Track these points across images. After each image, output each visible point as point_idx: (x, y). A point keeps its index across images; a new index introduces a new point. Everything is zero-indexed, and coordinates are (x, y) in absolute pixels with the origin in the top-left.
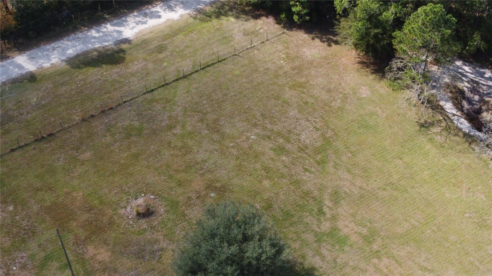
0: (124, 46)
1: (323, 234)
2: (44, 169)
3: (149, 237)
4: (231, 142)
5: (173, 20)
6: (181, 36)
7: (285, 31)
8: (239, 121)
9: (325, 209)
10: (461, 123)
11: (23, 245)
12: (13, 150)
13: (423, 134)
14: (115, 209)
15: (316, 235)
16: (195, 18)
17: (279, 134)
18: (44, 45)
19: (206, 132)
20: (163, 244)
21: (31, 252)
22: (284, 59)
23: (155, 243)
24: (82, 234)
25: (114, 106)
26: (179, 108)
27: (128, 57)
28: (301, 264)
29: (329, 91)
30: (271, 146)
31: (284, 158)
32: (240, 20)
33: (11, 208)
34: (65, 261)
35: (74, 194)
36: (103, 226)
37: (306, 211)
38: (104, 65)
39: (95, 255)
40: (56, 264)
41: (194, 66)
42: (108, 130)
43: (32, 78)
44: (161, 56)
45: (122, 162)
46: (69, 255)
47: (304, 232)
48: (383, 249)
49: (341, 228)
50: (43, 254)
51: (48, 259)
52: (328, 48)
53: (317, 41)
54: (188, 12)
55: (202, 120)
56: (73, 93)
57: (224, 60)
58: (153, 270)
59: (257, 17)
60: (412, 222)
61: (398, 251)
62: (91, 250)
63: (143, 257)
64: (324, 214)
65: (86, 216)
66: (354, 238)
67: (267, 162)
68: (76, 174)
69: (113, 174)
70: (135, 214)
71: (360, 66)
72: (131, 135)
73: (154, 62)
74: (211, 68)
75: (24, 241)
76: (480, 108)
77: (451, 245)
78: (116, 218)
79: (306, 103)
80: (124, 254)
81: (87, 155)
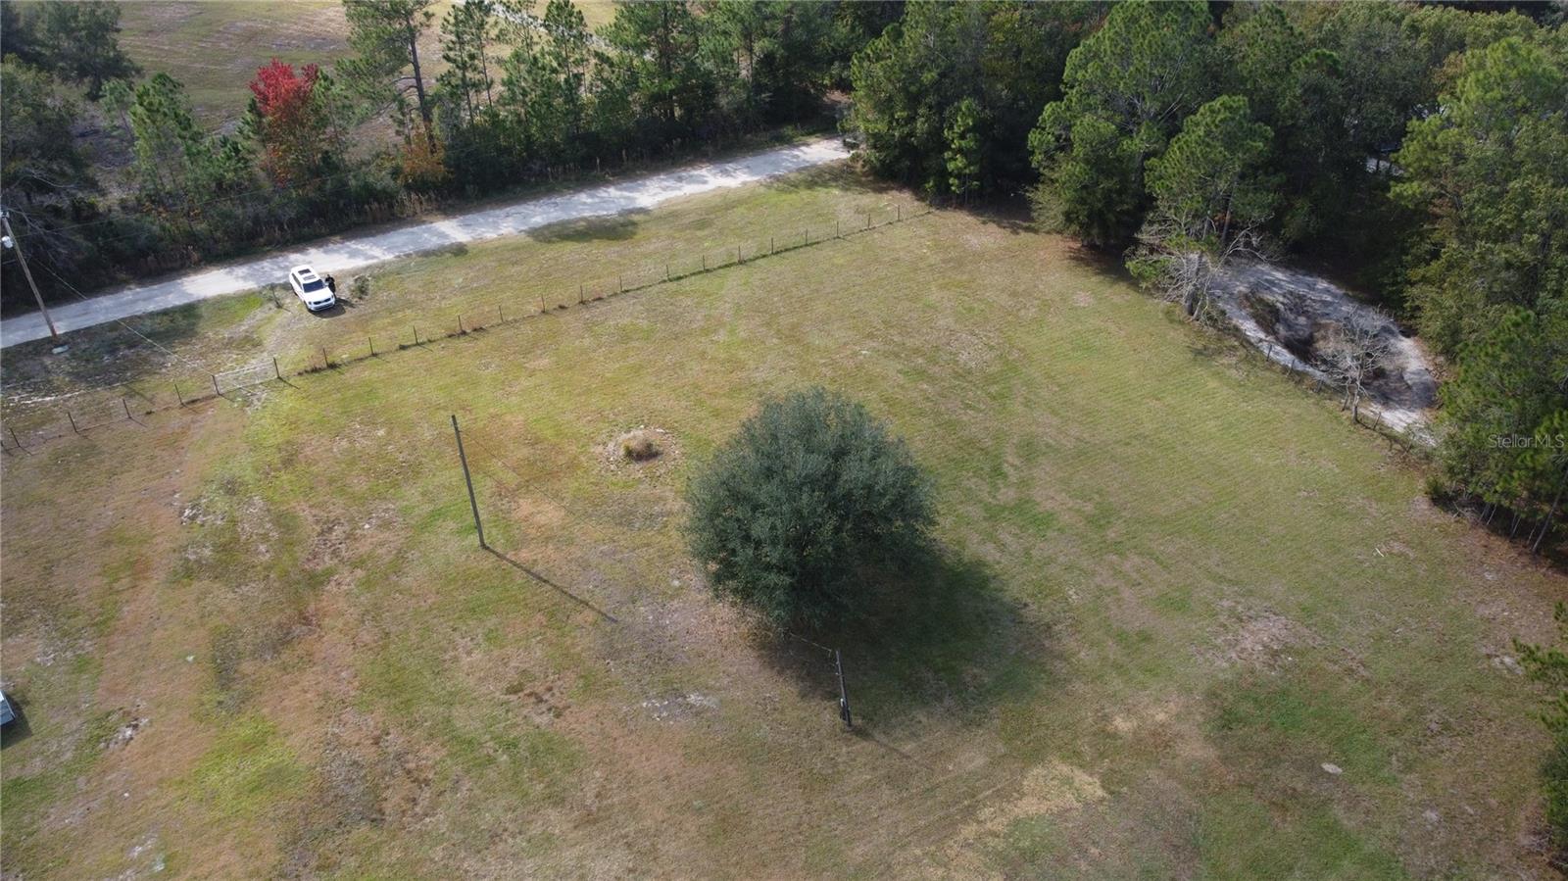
0: (635, 218)
1: (1004, 508)
2: (455, 379)
3: (647, 492)
4: (821, 358)
5: (729, 190)
6: (741, 210)
7: (933, 210)
8: (839, 328)
9: (1006, 468)
10: (1277, 353)
11: (392, 490)
12: (403, 348)
13: (1201, 366)
14: (583, 446)
15: (987, 508)
16: (769, 187)
17: (917, 351)
18: (492, 209)
19: (775, 341)
21: (405, 503)
22: (928, 247)
23: (656, 503)
24: (512, 479)
25: (605, 295)
26: (727, 305)
27: (640, 234)
28: (957, 553)
29: (1014, 294)
30: (900, 367)
31: (925, 386)
32: (849, 193)
33: (381, 433)
34: (472, 521)
35: (508, 418)
36: (555, 469)
37: (968, 471)
38: (596, 241)
39: (532, 514)
40: (452, 525)
41: (759, 249)
42: (589, 329)
43: (460, 250)
44: (699, 233)
45: (608, 375)
46: (481, 512)
47: (962, 502)
48: (1129, 539)
49: (1039, 500)
50: (428, 508)
51: (436, 515)
52: (1013, 237)
53: (992, 227)
54: (756, 178)
55: (768, 324)
56: (531, 275)
57: (818, 243)
58: (648, 545)
59: (881, 190)
60: (1188, 499)
61: (1161, 544)
62: (525, 506)
63: (630, 524)
64: (1005, 476)
65: (525, 452)
66: (1066, 518)
67: (890, 391)
68: (516, 389)
69: (588, 391)
70: (622, 452)
71: (1073, 263)
72: (631, 338)
73: (687, 240)
74: (792, 253)
75: (395, 485)
76: (1311, 336)
77: (1272, 540)
78: (583, 459)
79: (971, 309)
80: (591, 516)
81: (544, 362)
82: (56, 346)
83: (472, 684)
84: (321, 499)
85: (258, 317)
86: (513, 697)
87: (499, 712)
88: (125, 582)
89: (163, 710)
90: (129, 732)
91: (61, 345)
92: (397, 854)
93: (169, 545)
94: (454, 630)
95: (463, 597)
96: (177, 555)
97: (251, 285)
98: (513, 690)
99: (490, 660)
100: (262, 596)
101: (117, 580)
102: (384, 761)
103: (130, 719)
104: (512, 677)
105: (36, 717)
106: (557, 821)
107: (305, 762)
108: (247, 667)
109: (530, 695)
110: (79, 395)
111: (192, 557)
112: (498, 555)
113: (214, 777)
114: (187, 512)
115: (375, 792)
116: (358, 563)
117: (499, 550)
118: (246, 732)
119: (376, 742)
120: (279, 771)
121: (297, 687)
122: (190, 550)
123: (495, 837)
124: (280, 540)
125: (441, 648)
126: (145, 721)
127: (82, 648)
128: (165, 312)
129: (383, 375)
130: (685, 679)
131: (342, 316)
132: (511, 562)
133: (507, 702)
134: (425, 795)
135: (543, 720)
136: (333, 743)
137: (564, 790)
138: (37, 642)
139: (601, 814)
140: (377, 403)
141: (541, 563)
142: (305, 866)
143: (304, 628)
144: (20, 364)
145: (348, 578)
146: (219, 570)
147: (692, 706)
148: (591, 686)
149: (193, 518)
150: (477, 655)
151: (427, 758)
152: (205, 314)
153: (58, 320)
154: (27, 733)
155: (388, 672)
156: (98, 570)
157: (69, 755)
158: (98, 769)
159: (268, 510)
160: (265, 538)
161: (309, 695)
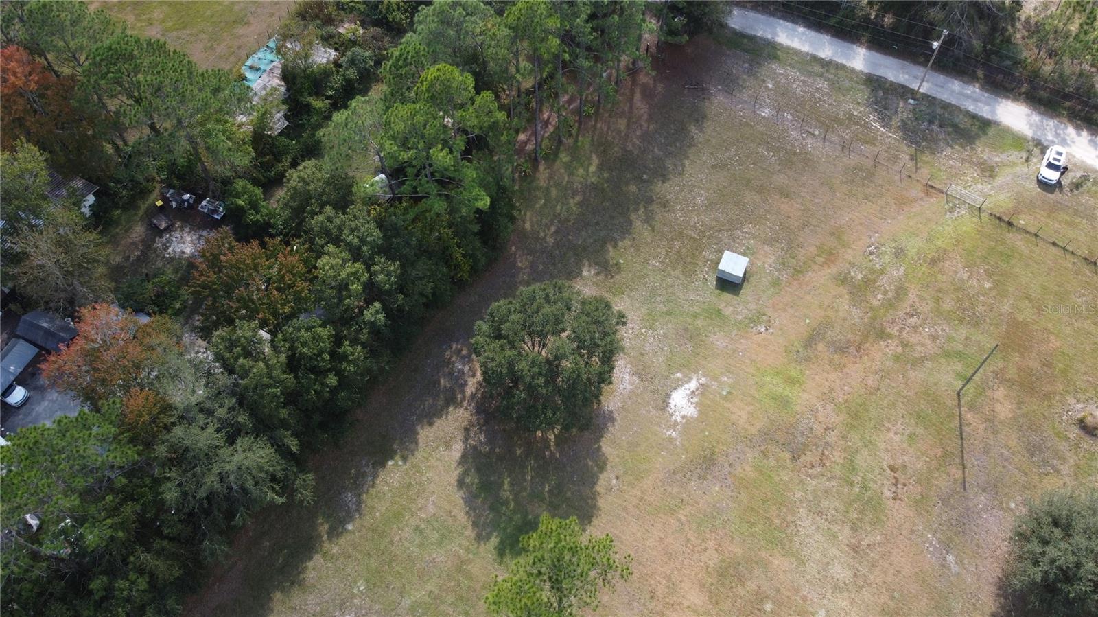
2: (1057, 288)
3: (1062, 448)
11: (957, 322)
12: (1054, 244)
14: (1067, 391)
20: (1065, 469)
21: (954, 335)
23: (1059, 459)
24: (1012, 373)
33: (987, 285)
34: (969, 374)
35: (1052, 337)
36: (1037, 389)
39: (997, 400)
40: (959, 367)
46: (978, 374)
50: (960, 347)
51: (960, 355)
58: (1026, 474)
62: (1000, 393)
63: (1033, 455)
65: (1035, 365)
68: (1077, 324)
70: (1079, 416)
75: (961, 320)
78: (1057, 398)
80: (1020, 430)
82: (912, 99)
83: (882, 447)
84: (926, 295)
85: (1010, 159)
86: (889, 471)
87: (877, 470)
88: (820, 260)
89: (780, 333)
90: (763, 329)
91: (915, 99)
92: (787, 478)
93: (851, 258)
94: (903, 417)
95: (923, 407)
96: (848, 266)
97: (1028, 132)
98: (892, 469)
99: (899, 446)
100: (857, 320)
101: (819, 256)
102: (820, 440)
103: (768, 324)
104: (899, 462)
105: (746, 290)
106: (845, 534)
107: (798, 408)
108: (821, 346)
109: (895, 478)
110: (895, 139)
111: (852, 273)
112: (959, 404)
113: (768, 379)
114: (873, 248)
115: (804, 448)
116: (904, 344)
117: (963, 402)
118: (794, 373)
119: (826, 429)
120: (787, 402)
121: (826, 375)
122: (855, 269)
123: (820, 513)
124: (890, 300)
125: (890, 419)
126: (771, 331)
127: (783, 276)
128: (974, 117)
129: (1026, 251)
130: (958, 547)
131: (1049, 195)
132: (960, 413)
133: (884, 471)
134: (818, 470)
135: (888, 494)
136: (814, 412)
137: (861, 528)
138: (773, 257)
139: (861, 553)
140: (1005, 266)
141: (971, 427)
142: (760, 446)
143: (855, 352)
144: (890, 97)
145: (893, 347)
146: (855, 290)
147: (945, 560)
148: (920, 504)
149: (871, 253)
150: (897, 438)
151: (834, 456)
152: (990, 133)
153: (928, 82)
154: (737, 295)
155: (860, 406)
156: (818, 244)
157: (740, 317)
158: (742, 334)
159: (901, 279)
160: (885, 293)
161: (826, 383)
